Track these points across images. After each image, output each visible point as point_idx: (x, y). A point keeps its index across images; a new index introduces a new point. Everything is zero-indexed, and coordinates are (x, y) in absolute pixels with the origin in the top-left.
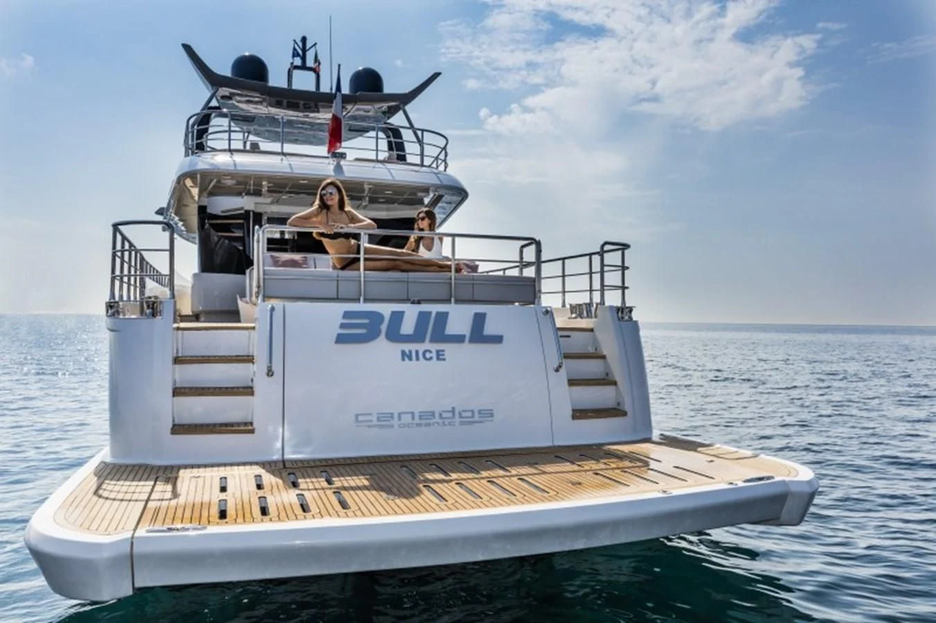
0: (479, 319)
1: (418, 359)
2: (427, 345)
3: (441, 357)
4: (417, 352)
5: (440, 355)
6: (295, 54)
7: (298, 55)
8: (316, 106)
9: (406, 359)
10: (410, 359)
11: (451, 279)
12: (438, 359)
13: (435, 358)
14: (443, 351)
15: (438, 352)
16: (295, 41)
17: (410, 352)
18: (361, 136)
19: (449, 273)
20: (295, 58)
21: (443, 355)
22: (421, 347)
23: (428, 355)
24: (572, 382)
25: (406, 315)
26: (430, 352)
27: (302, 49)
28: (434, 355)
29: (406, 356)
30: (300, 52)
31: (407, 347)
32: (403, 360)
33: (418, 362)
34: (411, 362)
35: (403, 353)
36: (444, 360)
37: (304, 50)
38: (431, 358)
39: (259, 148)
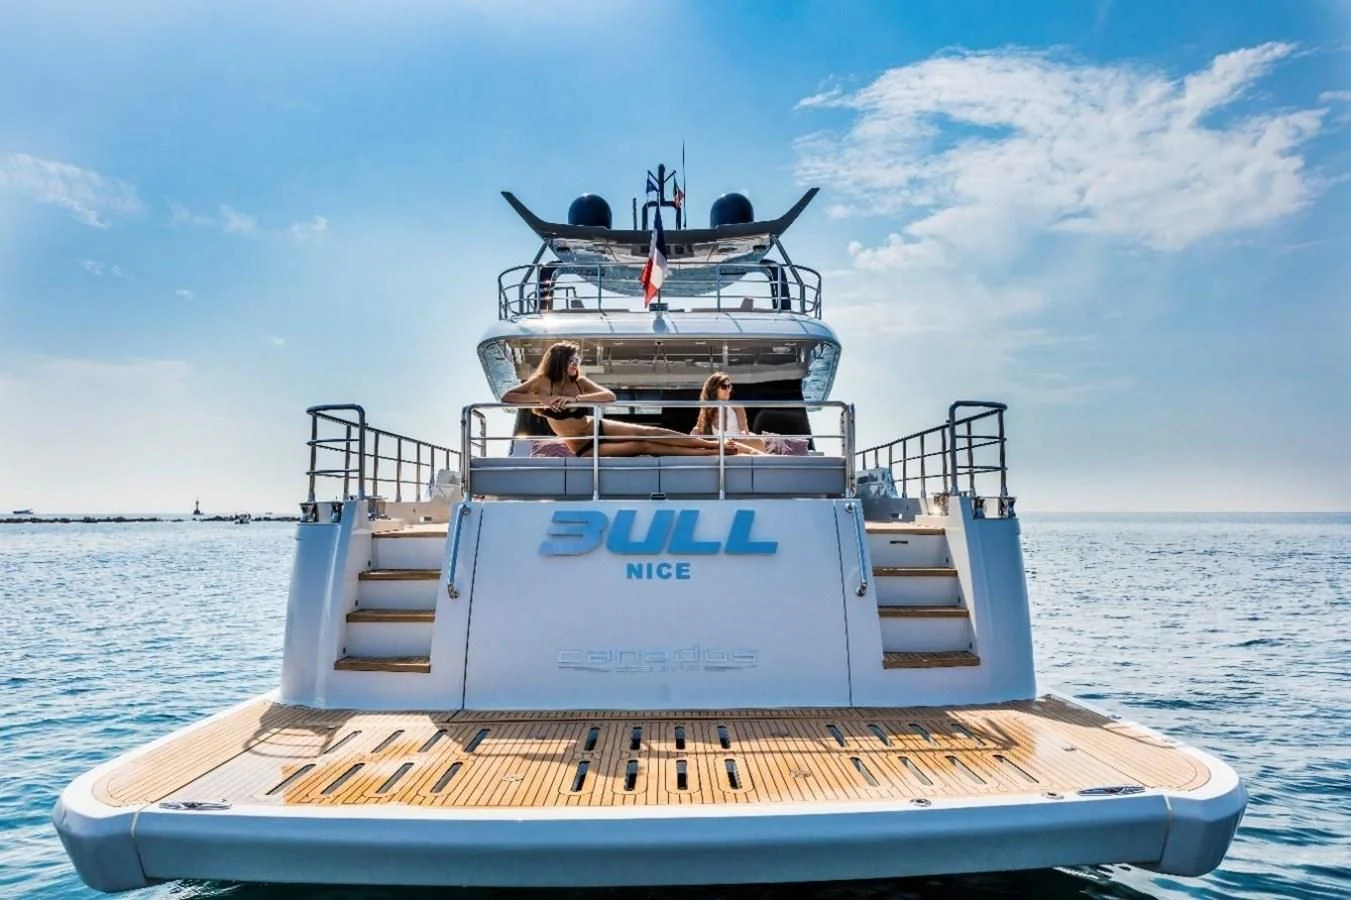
0: (744, 521)
1: (650, 576)
2: (665, 558)
3: (684, 574)
4: (649, 566)
5: (681, 572)
6: (650, 188)
7: (654, 188)
8: (691, 250)
9: (634, 576)
10: (639, 576)
11: (718, 464)
12: (679, 576)
13: (674, 575)
14: (687, 565)
15: (679, 567)
16: (649, 173)
17: (640, 566)
18: (737, 280)
19: (717, 457)
20: (650, 193)
21: (687, 571)
22: (656, 561)
23: (665, 571)
24: (887, 610)
25: (638, 514)
26: (669, 566)
27: (658, 181)
28: (673, 571)
29: (634, 572)
30: (657, 187)
31: (635, 561)
32: (629, 577)
33: (650, 581)
34: (640, 581)
35: (630, 568)
36: (688, 577)
37: (661, 182)
38: (669, 575)
39: (582, 307)
